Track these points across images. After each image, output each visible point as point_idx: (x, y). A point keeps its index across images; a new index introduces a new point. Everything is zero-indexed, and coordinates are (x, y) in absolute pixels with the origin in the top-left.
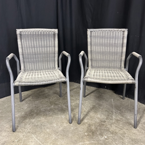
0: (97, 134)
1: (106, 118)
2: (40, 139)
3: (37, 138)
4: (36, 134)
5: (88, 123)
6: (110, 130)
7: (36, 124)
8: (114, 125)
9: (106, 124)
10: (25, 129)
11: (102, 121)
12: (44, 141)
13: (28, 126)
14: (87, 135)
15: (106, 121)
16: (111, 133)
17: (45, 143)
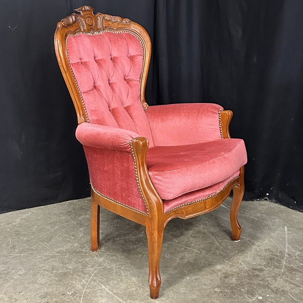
0: (241, 291)
1: (265, 263)
2: (118, 293)
3: (112, 291)
4: (109, 285)
5: (224, 271)
6: (272, 287)
7: (108, 267)
8: (282, 278)
9: (264, 275)
10: (85, 273)
11: (256, 270)
12: (128, 297)
13: (90, 269)
14: (219, 292)
15: (265, 268)
16: (273, 292)
17: (129, 301)
